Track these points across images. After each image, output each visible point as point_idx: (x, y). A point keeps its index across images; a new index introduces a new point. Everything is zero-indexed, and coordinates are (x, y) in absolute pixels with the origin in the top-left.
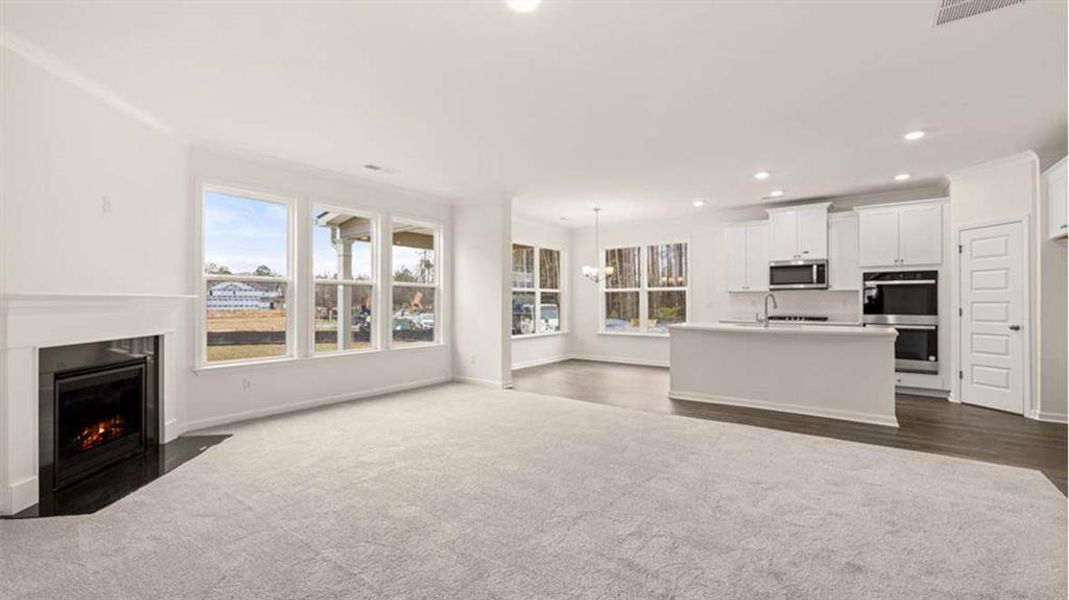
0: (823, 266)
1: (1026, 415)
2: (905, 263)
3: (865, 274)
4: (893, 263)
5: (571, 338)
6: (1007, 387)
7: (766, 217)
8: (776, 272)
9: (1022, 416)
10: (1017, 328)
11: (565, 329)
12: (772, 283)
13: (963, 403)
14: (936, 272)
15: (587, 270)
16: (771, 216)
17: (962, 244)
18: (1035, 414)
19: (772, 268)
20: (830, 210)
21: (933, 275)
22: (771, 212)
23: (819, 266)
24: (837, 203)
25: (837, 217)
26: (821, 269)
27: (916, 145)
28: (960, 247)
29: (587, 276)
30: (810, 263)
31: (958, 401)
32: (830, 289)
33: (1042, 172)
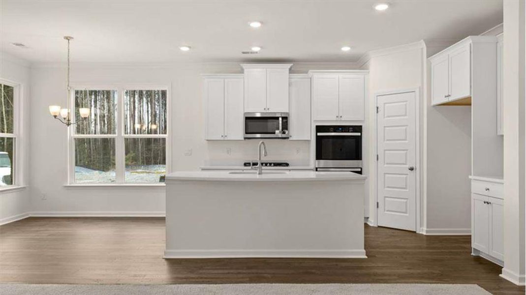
0: (286, 118)
1: (417, 232)
2: (343, 119)
3: (317, 127)
4: (335, 118)
5: (29, 192)
6: (406, 213)
7: (242, 71)
8: (250, 123)
9: (415, 232)
10: (412, 169)
11: (20, 181)
12: (246, 133)
13: (379, 227)
14: (361, 127)
15: (54, 109)
16: (245, 70)
17: (378, 106)
18: (423, 231)
19: (247, 118)
20: (291, 71)
21: (358, 129)
22: (245, 66)
23: (283, 118)
24: (296, 65)
25: (296, 77)
26: (284, 121)
27: (383, 14)
28: (377, 108)
29: (55, 116)
30: (277, 116)
31: (376, 226)
32: (290, 139)
33: (427, 57)
